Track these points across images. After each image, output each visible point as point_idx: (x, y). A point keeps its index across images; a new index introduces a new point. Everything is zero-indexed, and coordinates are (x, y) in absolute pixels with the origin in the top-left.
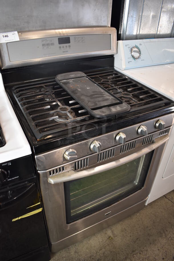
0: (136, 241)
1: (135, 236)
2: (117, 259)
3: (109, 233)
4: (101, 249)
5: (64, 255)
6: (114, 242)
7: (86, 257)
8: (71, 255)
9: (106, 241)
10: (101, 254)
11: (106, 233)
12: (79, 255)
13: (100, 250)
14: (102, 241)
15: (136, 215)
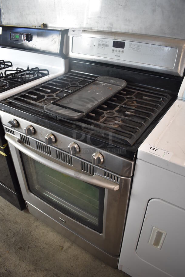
0: (69, 274)
1: (74, 271)
2: (43, 262)
3: (67, 245)
4: (47, 244)
5: (31, 220)
6: (58, 253)
7: (35, 235)
8: (33, 224)
9: (57, 245)
10: (43, 247)
11: (65, 242)
12: (35, 230)
13: (45, 244)
14: (55, 242)
15: (101, 264)
